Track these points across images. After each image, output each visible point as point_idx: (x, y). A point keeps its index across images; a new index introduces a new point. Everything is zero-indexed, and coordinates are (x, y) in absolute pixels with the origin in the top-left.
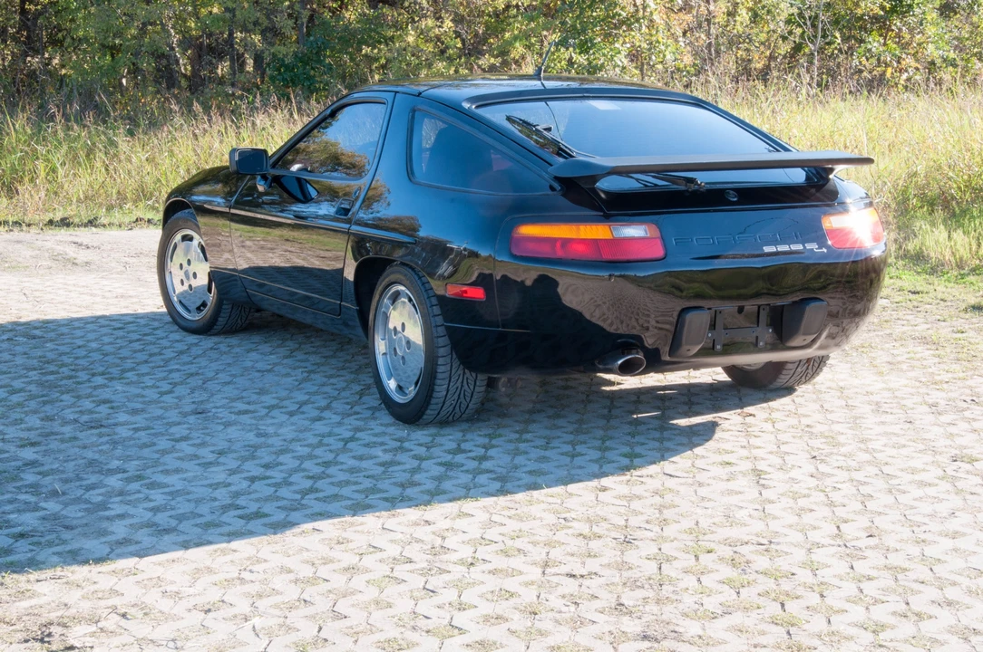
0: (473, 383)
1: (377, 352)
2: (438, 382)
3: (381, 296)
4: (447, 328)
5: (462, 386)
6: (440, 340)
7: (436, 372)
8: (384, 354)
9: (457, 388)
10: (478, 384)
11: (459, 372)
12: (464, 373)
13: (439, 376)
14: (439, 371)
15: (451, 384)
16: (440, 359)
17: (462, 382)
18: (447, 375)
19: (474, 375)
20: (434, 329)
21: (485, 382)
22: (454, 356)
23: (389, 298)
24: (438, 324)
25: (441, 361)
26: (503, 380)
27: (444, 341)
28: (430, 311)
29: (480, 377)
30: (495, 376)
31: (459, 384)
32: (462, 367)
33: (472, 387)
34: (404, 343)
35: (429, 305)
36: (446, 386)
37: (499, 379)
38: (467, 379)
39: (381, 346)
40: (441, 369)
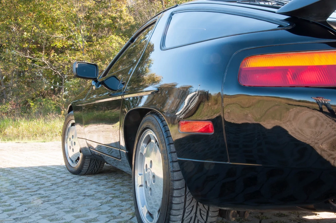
0: (206, 214)
1: (136, 184)
2: (173, 212)
3: (138, 140)
4: (181, 163)
5: (196, 216)
6: (175, 174)
7: (172, 203)
8: (141, 186)
9: (191, 218)
10: (210, 214)
11: (192, 204)
12: (197, 204)
13: (175, 207)
14: (174, 202)
15: (186, 215)
16: (175, 192)
17: (196, 213)
18: (182, 206)
19: (206, 207)
20: (171, 164)
21: (217, 214)
22: (188, 190)
23: (144, 142)
24: (175, 160)
25: (176, 193)
26: (232, 211)
27: (178, 175)
28: (168, 148)
29: (212, 209)
30: (225, 209)
31: (193, 214)
32: (194, 200)
33: (205, 218)
34: (151, 177)
35: (167, 144)
36: (180, 216)
37: (229, 211)
38: (200, 210)
39: (139, 180)
40: (176, 200)
